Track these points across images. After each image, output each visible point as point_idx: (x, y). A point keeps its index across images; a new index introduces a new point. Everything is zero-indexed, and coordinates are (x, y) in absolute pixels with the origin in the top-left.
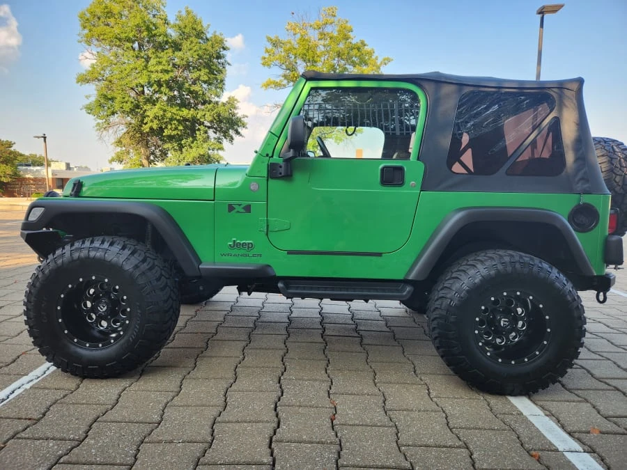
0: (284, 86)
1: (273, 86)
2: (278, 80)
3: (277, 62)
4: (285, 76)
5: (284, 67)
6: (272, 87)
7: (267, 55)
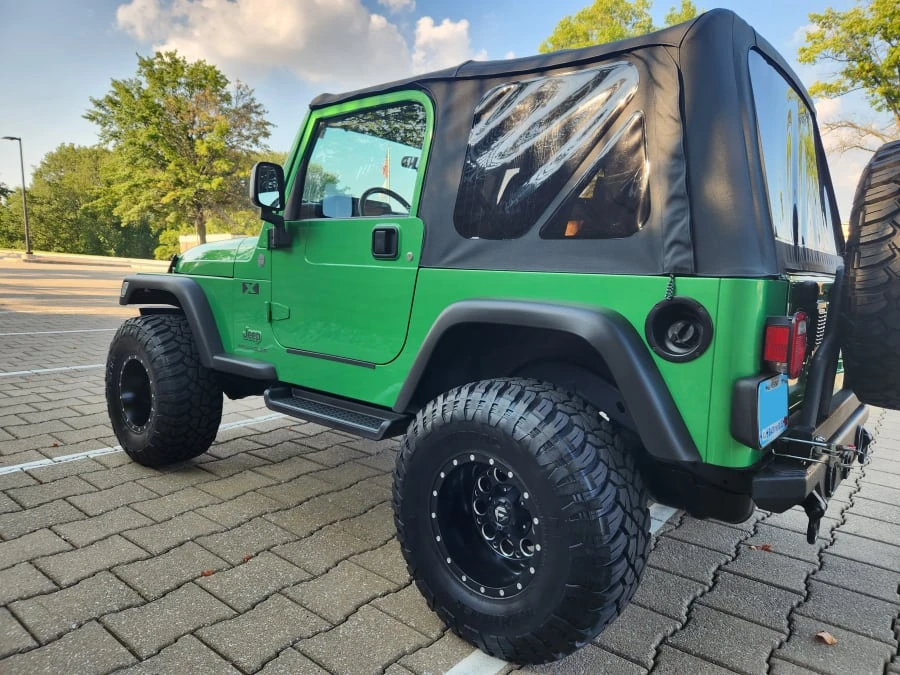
0: (845, 89)
1: (823, 93)
2: (830, 81)
3: (829, 52)
4: (848, 73)
5: (844, 56)
6: (821, 96)
7: (809, 45)
